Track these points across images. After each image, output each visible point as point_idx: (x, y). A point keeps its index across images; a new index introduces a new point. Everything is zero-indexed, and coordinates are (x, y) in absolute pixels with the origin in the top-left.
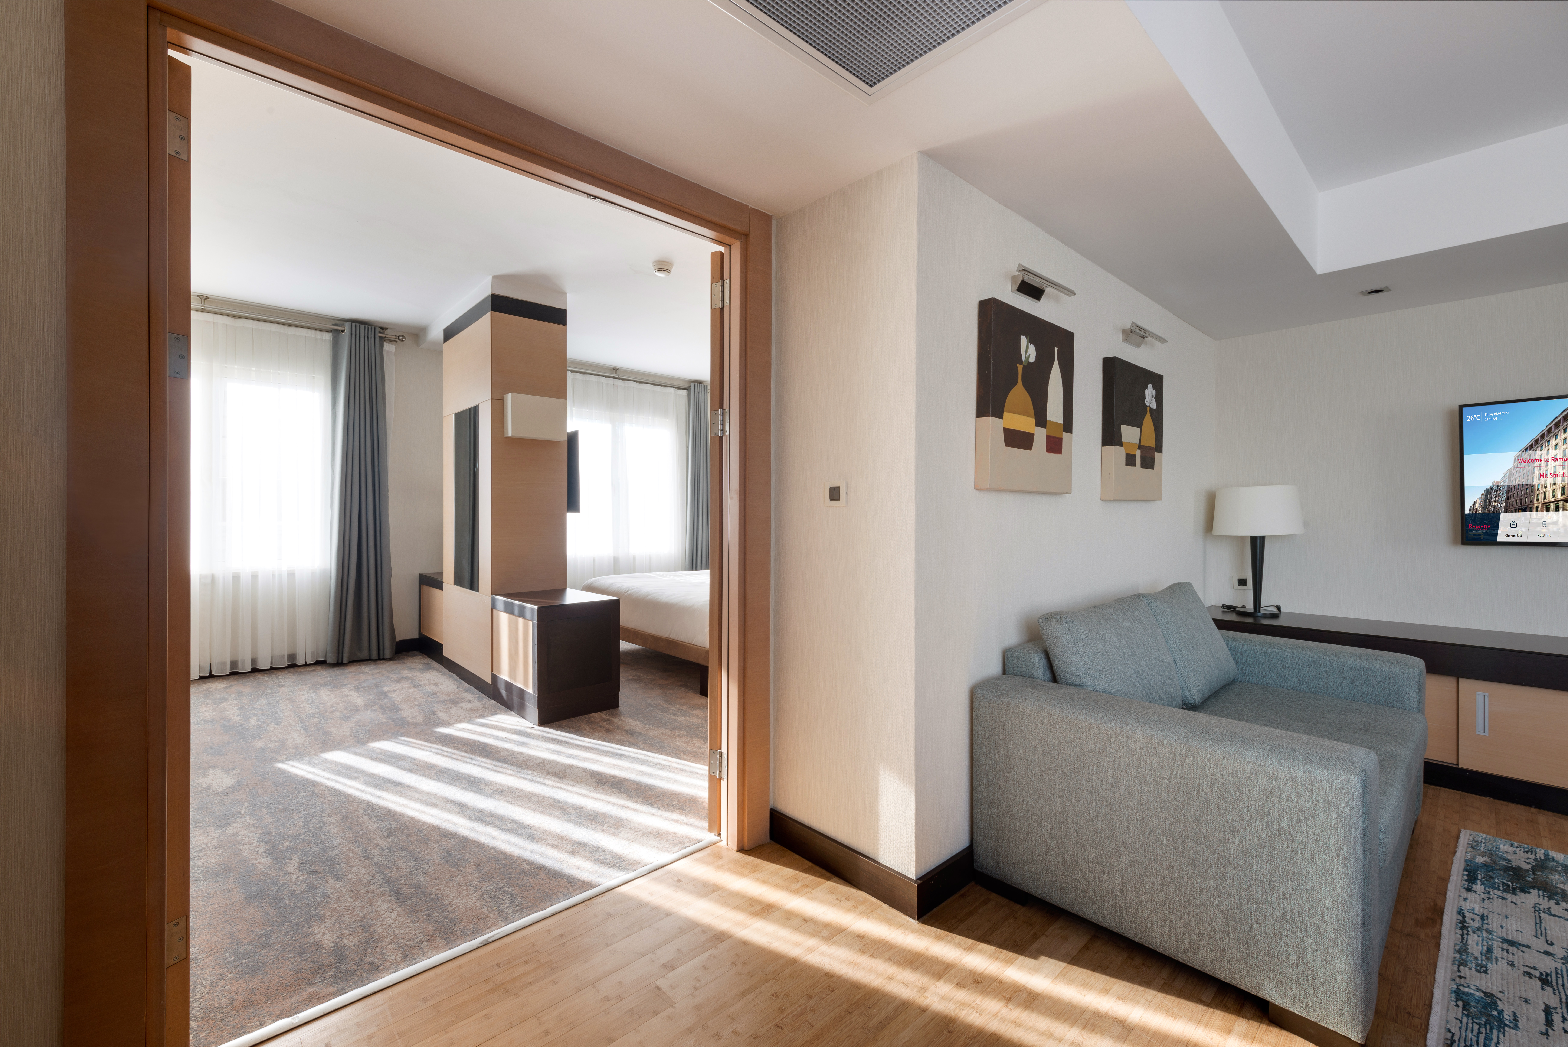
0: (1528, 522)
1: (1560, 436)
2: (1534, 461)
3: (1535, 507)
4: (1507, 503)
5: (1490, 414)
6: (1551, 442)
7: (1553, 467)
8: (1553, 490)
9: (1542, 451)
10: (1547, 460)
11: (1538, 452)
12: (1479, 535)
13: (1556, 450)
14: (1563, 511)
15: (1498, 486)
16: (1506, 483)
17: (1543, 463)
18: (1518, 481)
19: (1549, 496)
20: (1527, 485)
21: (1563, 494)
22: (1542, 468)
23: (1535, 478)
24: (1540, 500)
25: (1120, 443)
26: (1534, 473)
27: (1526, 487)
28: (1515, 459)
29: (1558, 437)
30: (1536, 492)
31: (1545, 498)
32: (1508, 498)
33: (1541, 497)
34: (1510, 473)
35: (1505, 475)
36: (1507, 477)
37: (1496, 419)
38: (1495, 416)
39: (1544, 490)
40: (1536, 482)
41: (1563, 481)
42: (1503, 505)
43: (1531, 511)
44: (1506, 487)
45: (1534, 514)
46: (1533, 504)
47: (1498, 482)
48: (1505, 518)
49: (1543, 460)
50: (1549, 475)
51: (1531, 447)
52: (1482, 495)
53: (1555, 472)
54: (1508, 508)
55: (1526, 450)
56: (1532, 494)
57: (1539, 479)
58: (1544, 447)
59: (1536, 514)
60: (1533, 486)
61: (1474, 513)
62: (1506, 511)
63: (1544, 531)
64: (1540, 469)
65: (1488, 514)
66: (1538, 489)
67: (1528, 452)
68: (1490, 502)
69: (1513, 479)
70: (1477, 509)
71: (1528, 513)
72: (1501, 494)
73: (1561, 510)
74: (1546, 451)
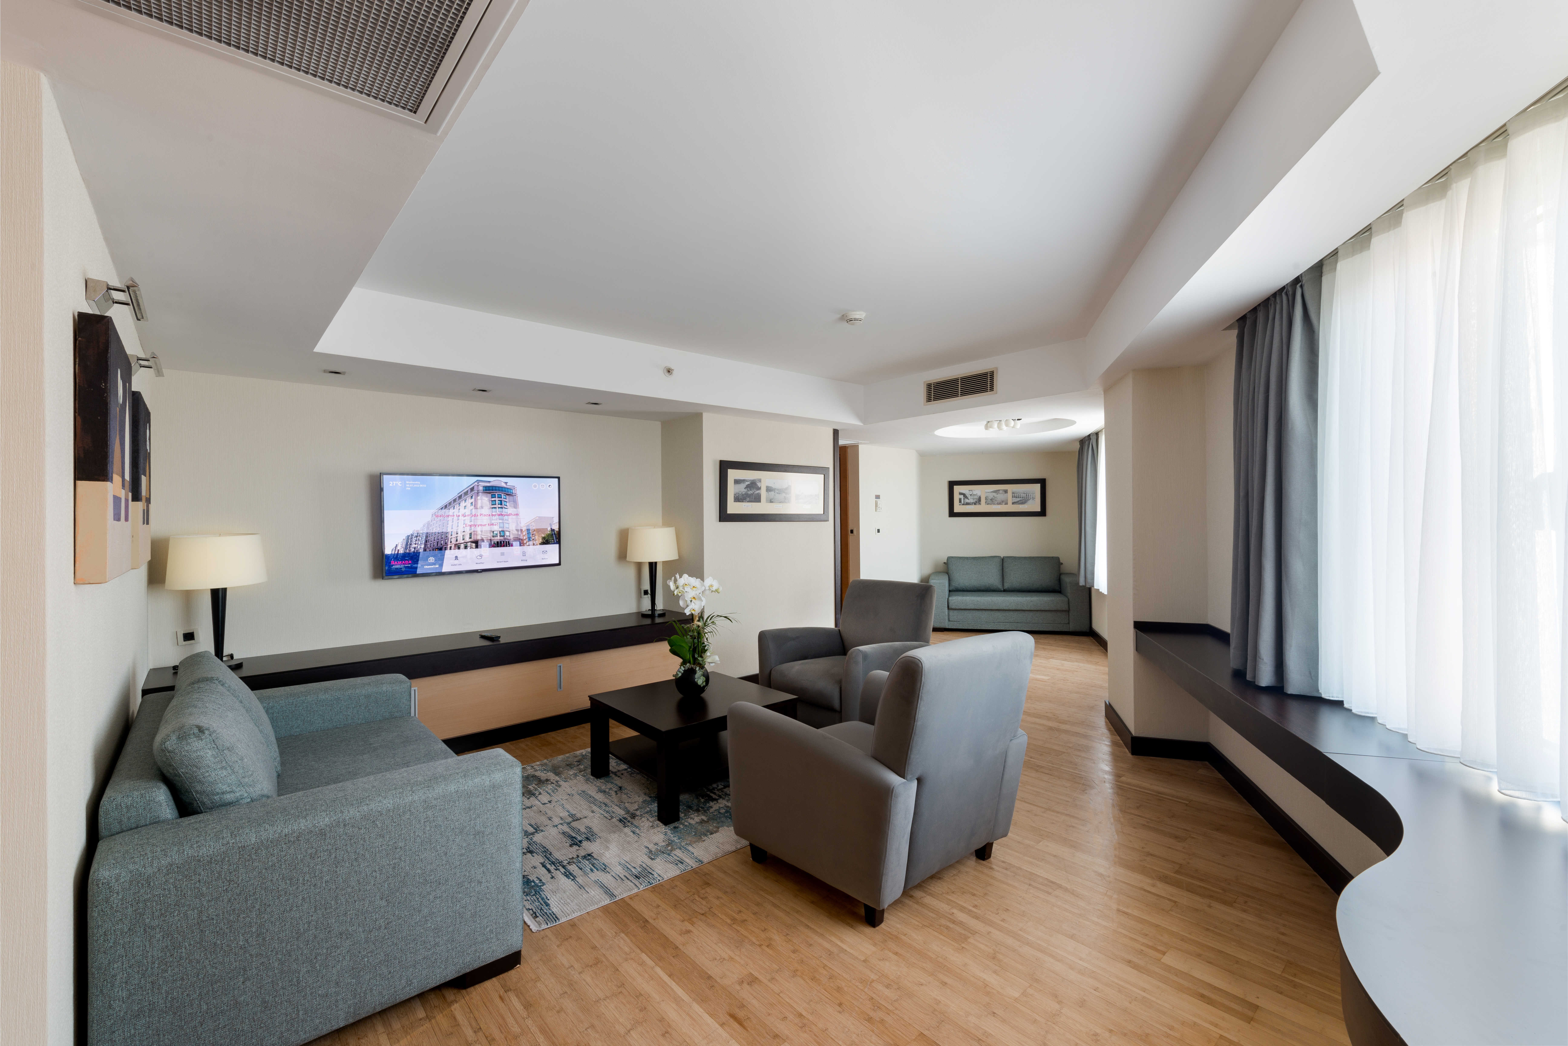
1: (468, 501)
2: (448, 516)
3: (449, 547)
4: (425, 545)
6: (460, 504)
7: (462, 521)
8: (463, 535)
9: (455, 510)
10: (459, 516)
11: (451, 511)
12: (401, 570)
13: (465, 510)
14: (470, 549)
15: (418, 533)
16: (425, 531)
17: (455, 518)
18: (435, 530)
19: (460, 540)
20: (442, 532)
21: (470, 538)
22: (454, 521)
23: (449, 527)
24: (453, 542)
26: (448, 524)
28: (432, 515)
29: (466, 502)
31: (457, 541)
32: (426, 542)
33: (454, 540)
34: (428, 524)
35: (424, 526)
36: (426, 527)
39: (456, 535)
40: (449, 530)
41: (470, 529)
42: (422, 547)
44: (424, 533)
45: (448, 552)
46: (447, 546)
47: (418, 531)
49: (455, 515)
50: (459, 526)
51: (445, 507)
52: (402, 541)
53: (464, 523)
54: (427, 548)
56: (447, 539)
57: (452, 529)
58: (455, 507)
59: (450, 552)
60: (447, 533)
61: (394, 554)
62: (425, 551)
63: (456, 562)
64: (452, 522)
65: (409, 555)
66: (451, 536)
67: (443, 511)
68: (411, 545)
69: (430, 528)
70: (397, 551)
72: (420, 540)
73: (468, 548)
74: (458, 510)
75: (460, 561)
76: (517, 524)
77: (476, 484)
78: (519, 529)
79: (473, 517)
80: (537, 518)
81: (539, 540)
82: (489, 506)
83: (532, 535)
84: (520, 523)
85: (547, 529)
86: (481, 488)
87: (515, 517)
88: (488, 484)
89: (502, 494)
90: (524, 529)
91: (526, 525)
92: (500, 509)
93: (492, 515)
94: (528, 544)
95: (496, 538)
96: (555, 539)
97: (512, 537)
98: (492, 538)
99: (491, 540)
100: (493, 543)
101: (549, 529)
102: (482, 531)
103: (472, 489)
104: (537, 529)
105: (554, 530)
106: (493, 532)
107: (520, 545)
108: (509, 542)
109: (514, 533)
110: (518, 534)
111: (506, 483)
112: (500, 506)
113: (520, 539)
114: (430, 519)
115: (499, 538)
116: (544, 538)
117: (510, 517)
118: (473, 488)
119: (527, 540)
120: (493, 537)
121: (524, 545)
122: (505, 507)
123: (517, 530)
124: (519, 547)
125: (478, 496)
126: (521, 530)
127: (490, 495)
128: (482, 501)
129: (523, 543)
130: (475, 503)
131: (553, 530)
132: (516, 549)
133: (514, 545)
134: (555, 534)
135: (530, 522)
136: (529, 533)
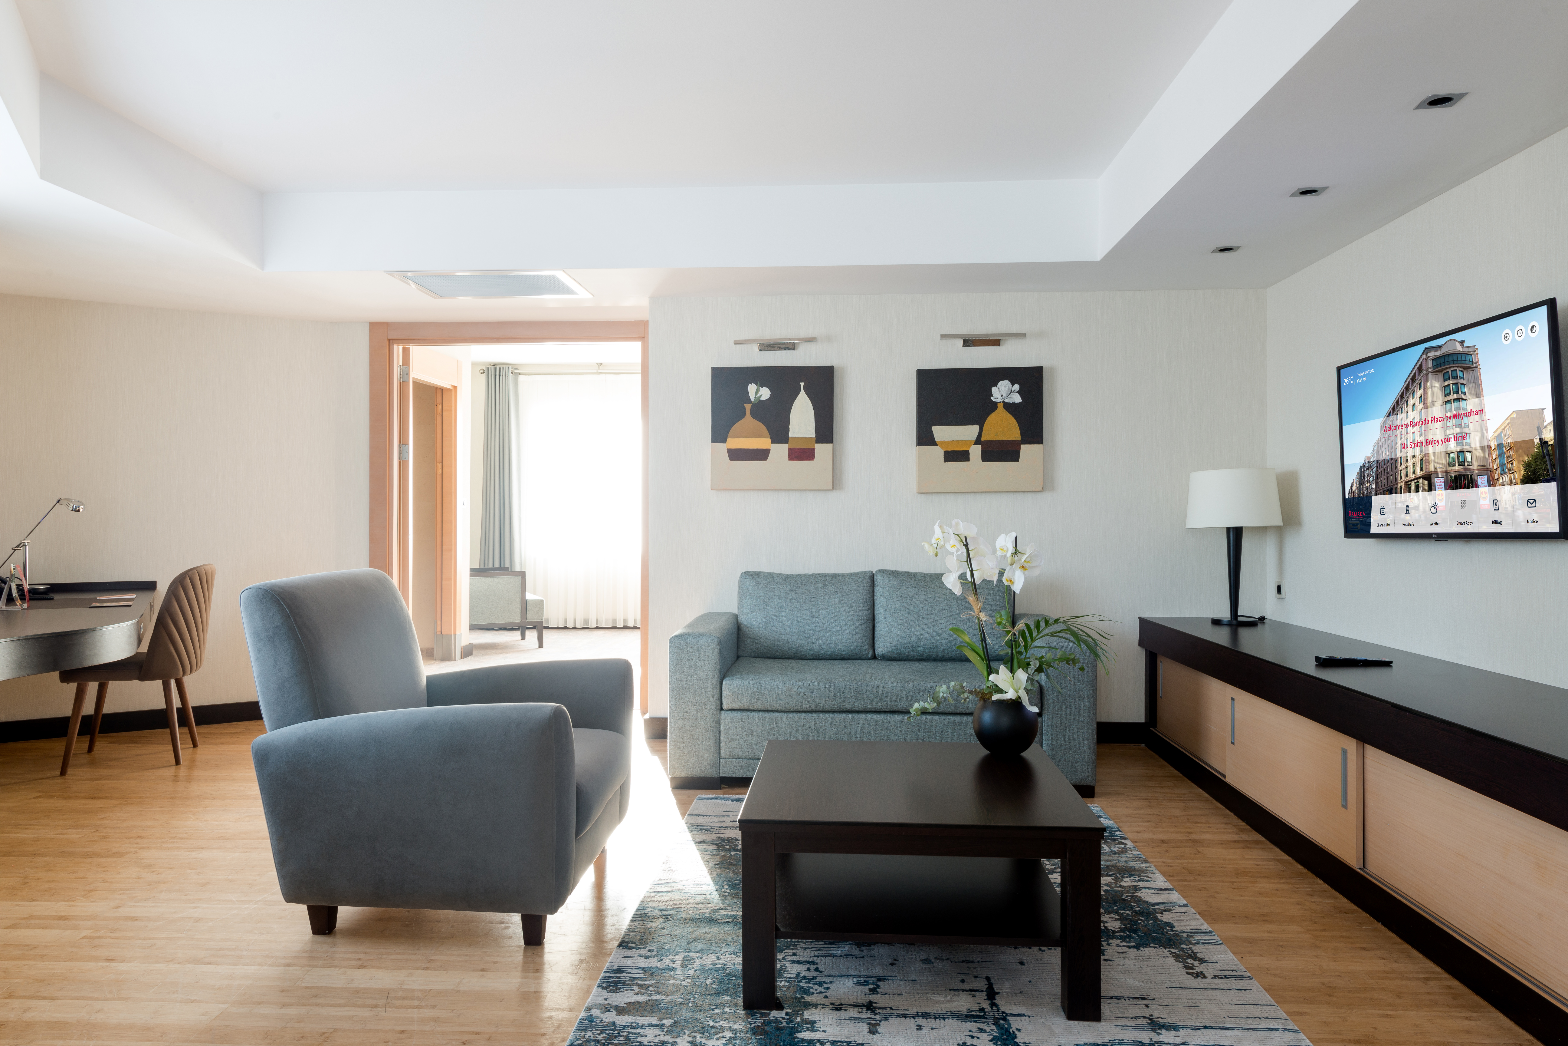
0: (1394, 507)
1: (1417, 394)
2: (1396, 427)
3: (1399, 487)
4: (1377, 483)
5: (1361, 374)
6: (1409, 402)
7: (1411, 434)
8: (1414, 464)
9: (1403, 414)
10: (1407, 426)
11: (1400, 416)
12: (1357, 524)
13: (1414, 412)
14: (1422, 491)
15: (1369, 462)
16: (1375, 459)
17: (1404, 430)
18: (1385, 456)
19: (1410, 473)
20: (1392, 459)
21: (1422, 469)
22: (1403, 436)
23: (1398, 449)
24: (1403, 477)
25: (933, 443)
26: (1396, 443)
27: (1392, 462)
28: (1381, 427)
29: (1415, 395)
30: (1399, 468)
31: (1407, 476)
32: (1377, 478)
33: (1403, 473)
34: (1378, 447)
35: (1374, 448)
36: (1376, 450)
37: (1364, 379)
38: (1364, 376)
39: (1406, 465)
40: (1398, 455)
41: (1421, 451)
42: (1374, 487)
43: (1396, 493)
44: (1375, 462)
45: (1399, 495)
46: (1397, 484)
47: (1369, 458)
48: (1377, 501)
49: (1404, 425)
50: (1409, 446)
51: (1394, 410)
52: (1358, 474)
53: (1414, 440)
54: (1378, 489)
55: (1389, 415)
56: (1396, 470)
57: (1401, 451)
58: (1403, 409)
59: (1401, 497)
60: (1396, 460)
61: (1352, 497)
62: (1376, 494)
63: (1408, 518)
64: (1401, 438)
65: (1363, 498)
66: (1401, 464)
67: (1392, 417)
68: (1364, 482)
69: (1380, 452)
70: (1354, 492)
71: (1394, 495)
72: (1371, 472)
73: (1420, 490)
74: (1405, 414)
75: (1414, 515)
76: (1483, 435)
77: (1424, 356)
78: (1486, 444)
79: (1423, 426)
80: (1514, 416)
81: (1520, 471)
82: (1441, 399)
83: (1508, 458)
84: (1487, 432)
85: (1533, 440)
86: (1430, 364)
87: (1477, 418)
88: (1438, 353)
89: (1458, 369)
90: (1493, 444)
91: (1496, 434)
92: (1456, 404)
93: (1448, 418)
94: (1501, 481)
95: (1454, 468)
96: (1549, 468)
97: (1475, 466)
98: (1449, 469)
99: (1446, 472)
100: (1449, 479)
101: (1537, 441)
102: (1434, 454)
103: (1420, 369)
104: (1516, 443)
105: (1546, 442)
106: (1449, 454)
107: (1489, 485)
108: (1471, 476)
109: (1478, 454)
110: (1484, 458)
111: (1462, 342)
112: (1455, 396)
113: (1487, 469)
114: (1378, 437)
115: (1456, 468)
116: (1527, 466)
117: (1471, 419)
118: (1421, 365)
119: (1499, 471)
120: (1449, 466)
121: (1494, 485)
122: (1464, 397)
123: (1482, 448)
124: (1487, 488)
125: (1427, 381)
126: (1489, 447)
127: (1441, 375)
128: (1432, 390)
129: (1493, 480)
130: (1424, 396)
131: (1543, 443)
132: (1482, 494)
133: (1480, 484)
134: (1548, 454)
135: (1503, 427)
136: (1501, 455)
